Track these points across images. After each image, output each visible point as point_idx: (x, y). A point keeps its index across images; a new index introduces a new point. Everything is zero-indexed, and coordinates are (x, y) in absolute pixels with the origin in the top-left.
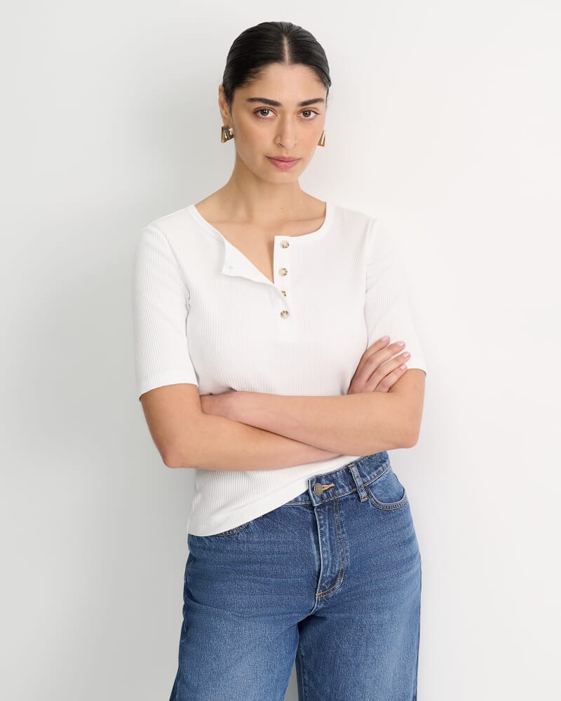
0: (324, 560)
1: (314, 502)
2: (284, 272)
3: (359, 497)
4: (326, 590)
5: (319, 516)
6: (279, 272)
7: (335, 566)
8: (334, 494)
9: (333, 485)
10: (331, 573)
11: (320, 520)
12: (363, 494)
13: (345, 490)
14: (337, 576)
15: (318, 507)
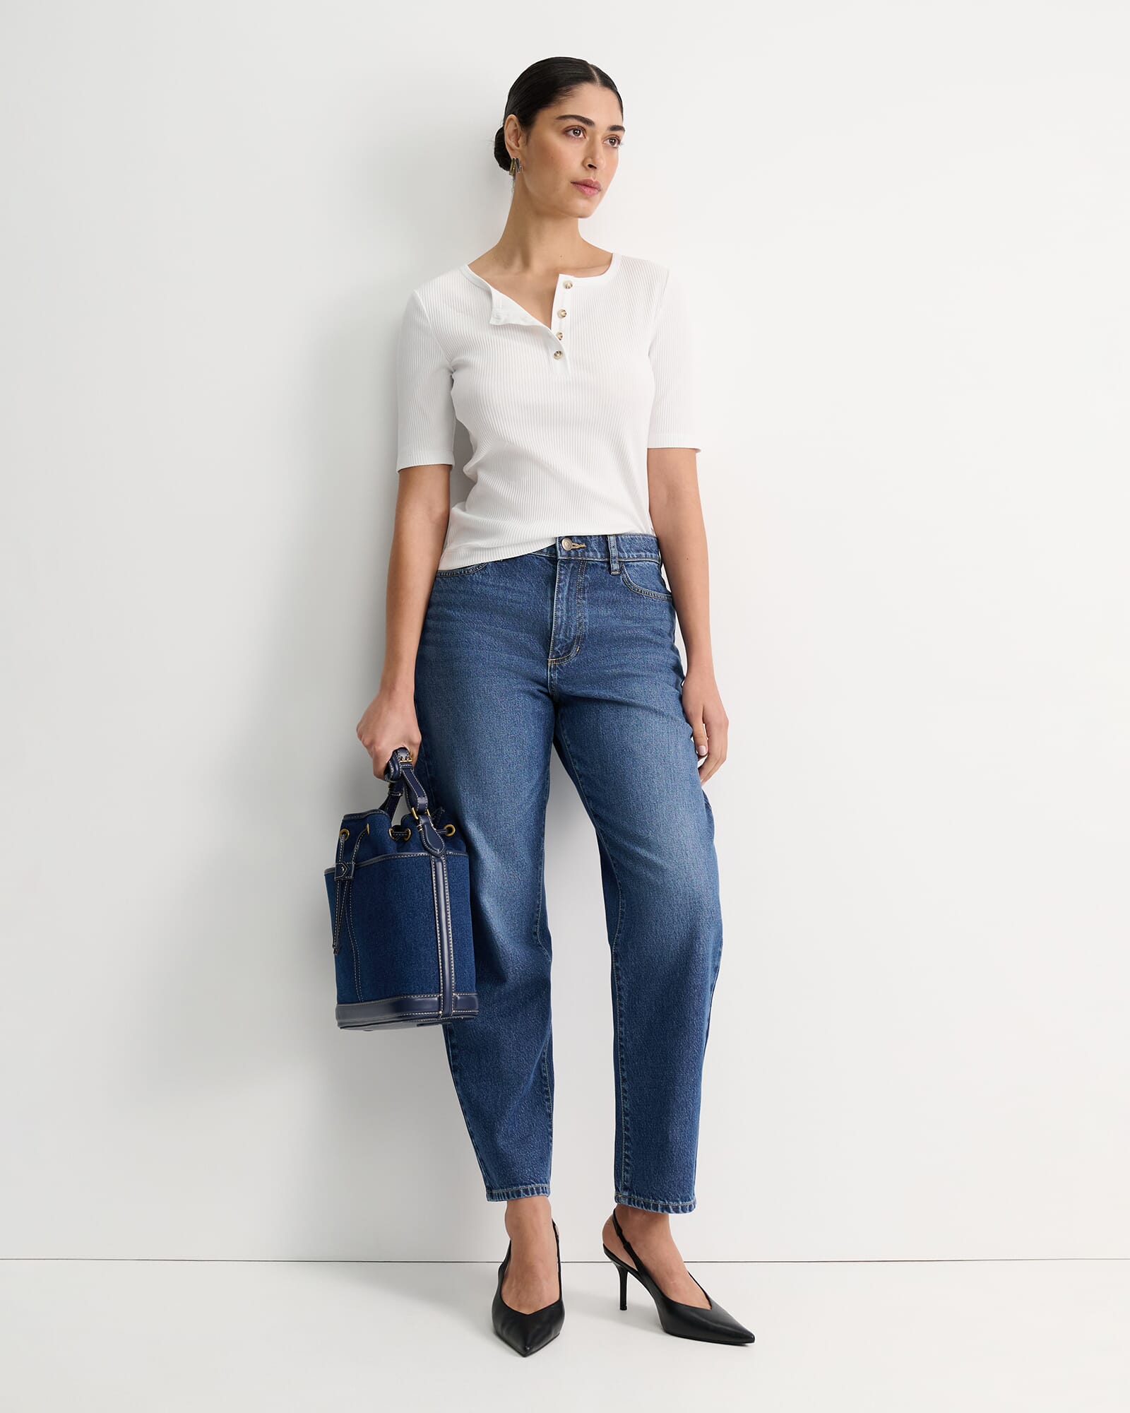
0: (557, 618)
1: (559, 555)
2: (563, 313)
3: (610, 568)
4: (559, 656)
5: (561, 570)
6: (558, 314)
7: (570, 629)
8: (583, 555)
9: (584, 545)
10: (566, 636)
11: (560, 574)
12: (615, 566)
13: (596, 556)
14: (573, 643)
15: (562, 561)
